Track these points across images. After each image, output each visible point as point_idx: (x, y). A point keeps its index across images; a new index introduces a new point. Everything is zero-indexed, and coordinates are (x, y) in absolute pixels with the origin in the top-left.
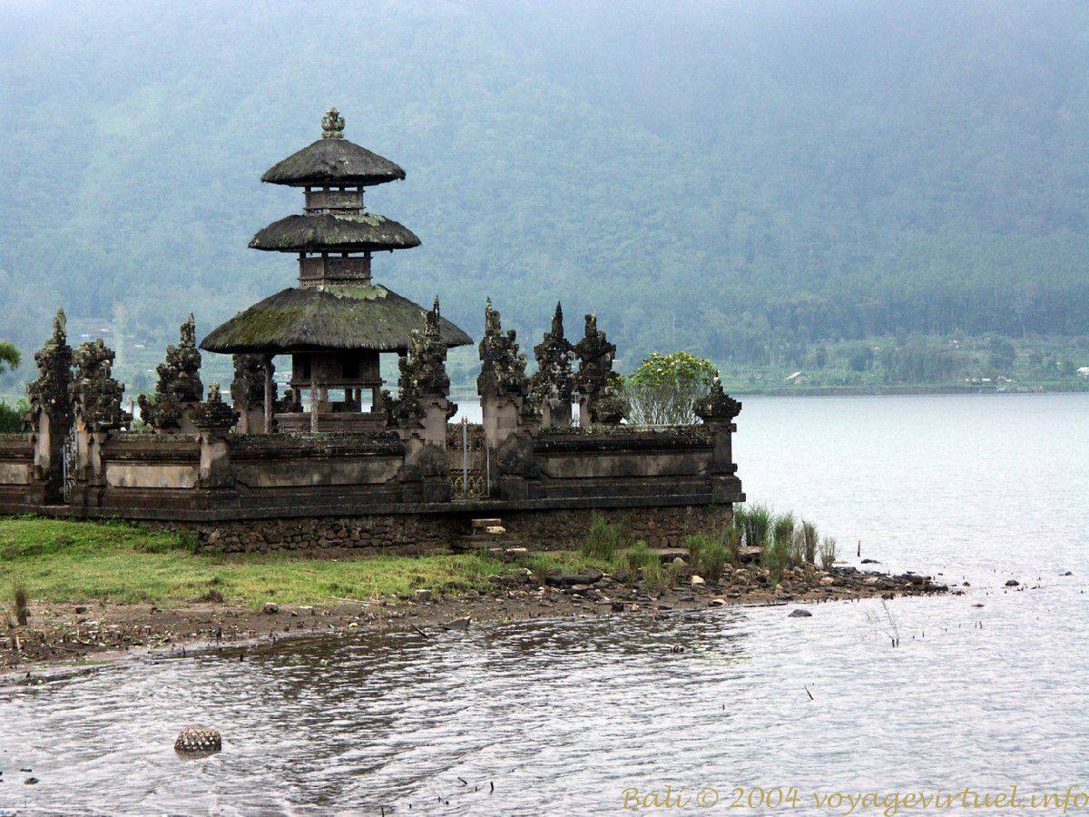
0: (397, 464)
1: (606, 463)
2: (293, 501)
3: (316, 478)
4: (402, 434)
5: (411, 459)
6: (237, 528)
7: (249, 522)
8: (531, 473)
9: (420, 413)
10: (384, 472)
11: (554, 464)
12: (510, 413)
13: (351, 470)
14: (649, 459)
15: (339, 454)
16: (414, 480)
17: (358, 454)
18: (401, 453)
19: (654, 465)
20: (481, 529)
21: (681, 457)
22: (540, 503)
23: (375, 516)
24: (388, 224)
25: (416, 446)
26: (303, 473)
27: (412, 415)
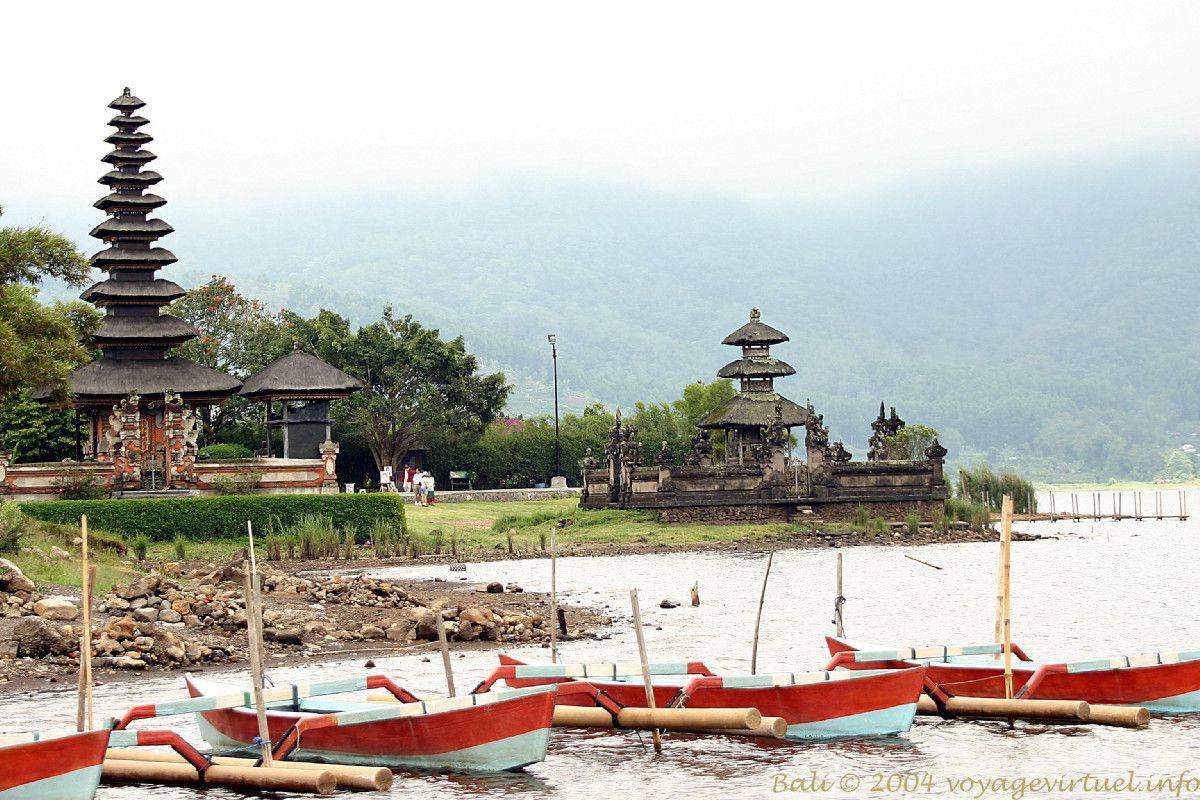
0: (760, 480)
1: (873, 480)
2: (705, 498)
3: (717, 487)
4: (761, 466)
5: (767, 478)
6: (676, 511)
7: (681, 508)
8: (831, 485)
9: (770, 455)
10: (752, 484)
11: (844, 481)
12: (818, 455)
13: (735, 483)
14: (897, 477)
15: (729, 476)
16: (767, 488)
17: (738, 475)
18: (761, 475)
19: (899, 480)
20: (801, 511)
21: (914, 477)
22: (836, 499)
23: (747, 505)
24: (781, 364)
25: (769, 472)
26: (710, 485)
27: (765, 456)
